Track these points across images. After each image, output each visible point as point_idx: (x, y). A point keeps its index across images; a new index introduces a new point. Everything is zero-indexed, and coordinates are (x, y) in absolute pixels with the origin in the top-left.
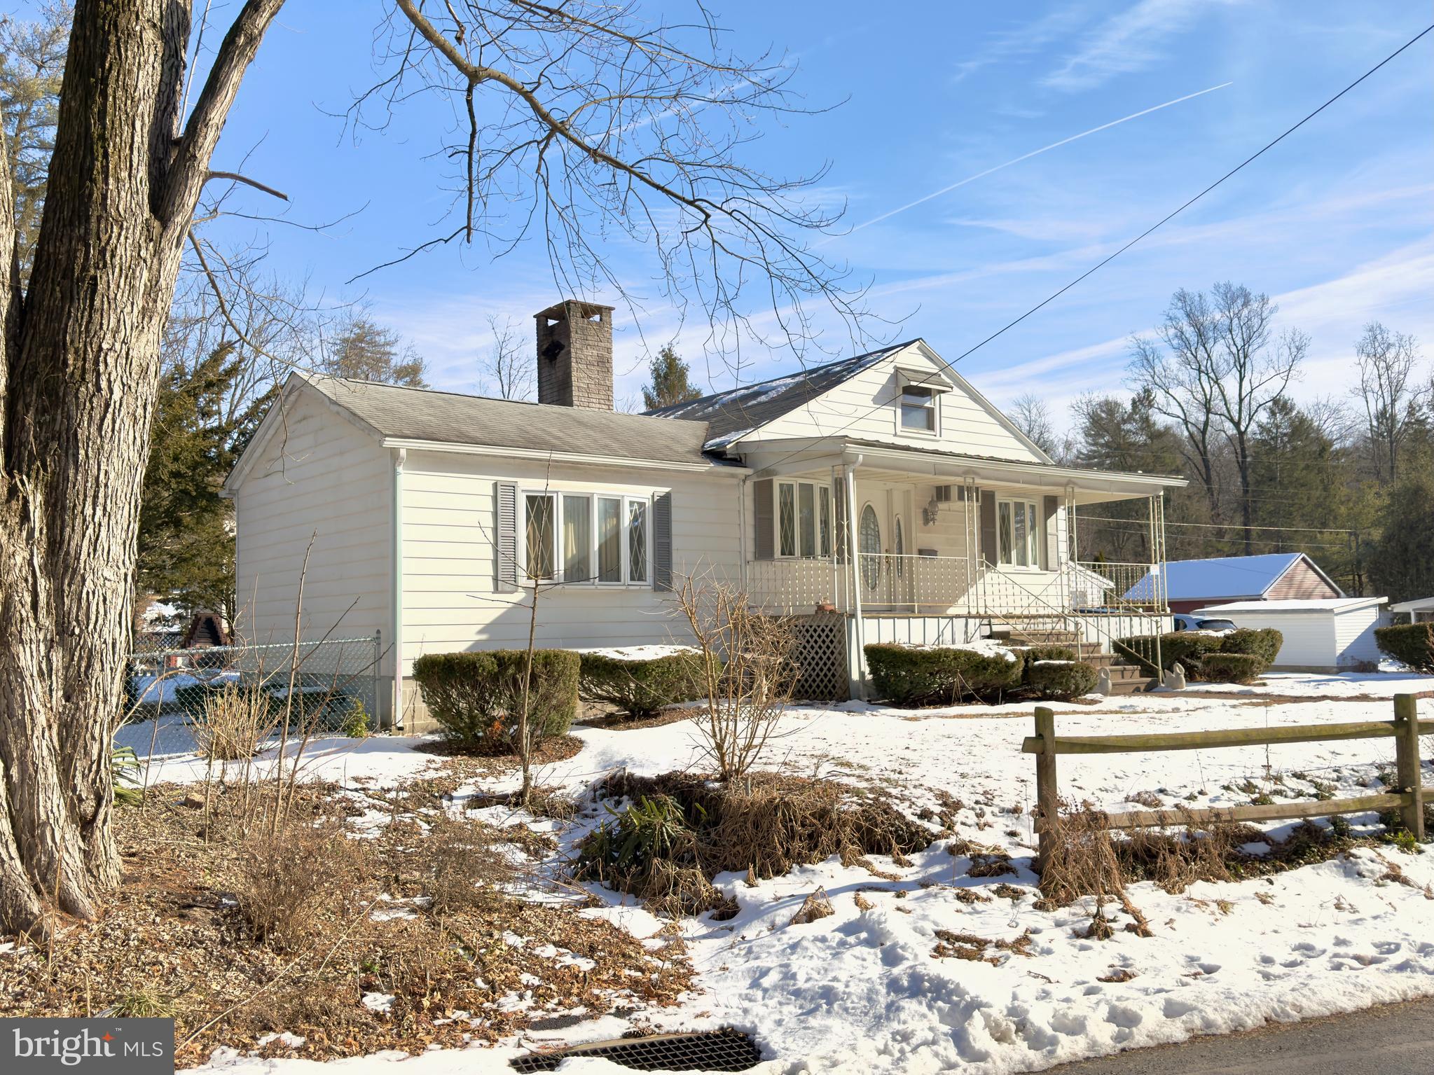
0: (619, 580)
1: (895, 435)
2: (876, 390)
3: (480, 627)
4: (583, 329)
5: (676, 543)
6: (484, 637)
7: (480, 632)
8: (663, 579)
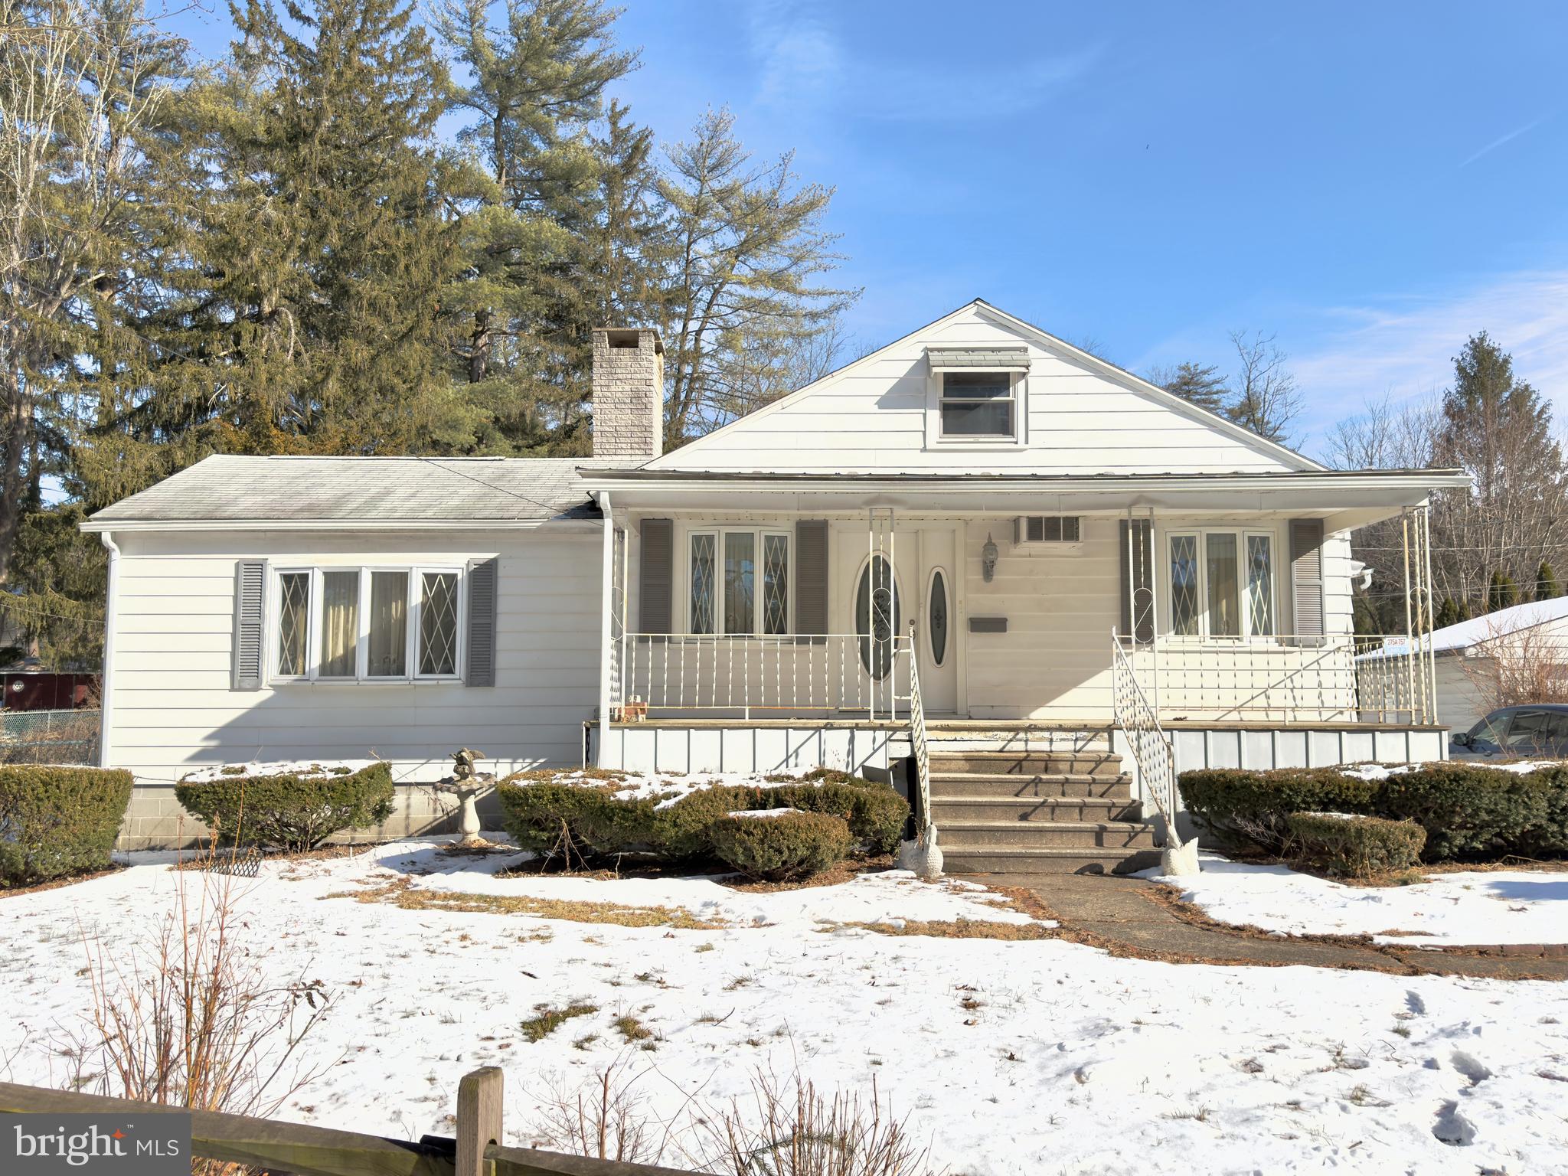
0: (403, 674)
1: (924, 450)
2: (884, 387)
3: (210, 731)
4: (610, 361)
5: (503, 624)
6: (213, 743)
7: (209, 738)
8: (482, 672)
